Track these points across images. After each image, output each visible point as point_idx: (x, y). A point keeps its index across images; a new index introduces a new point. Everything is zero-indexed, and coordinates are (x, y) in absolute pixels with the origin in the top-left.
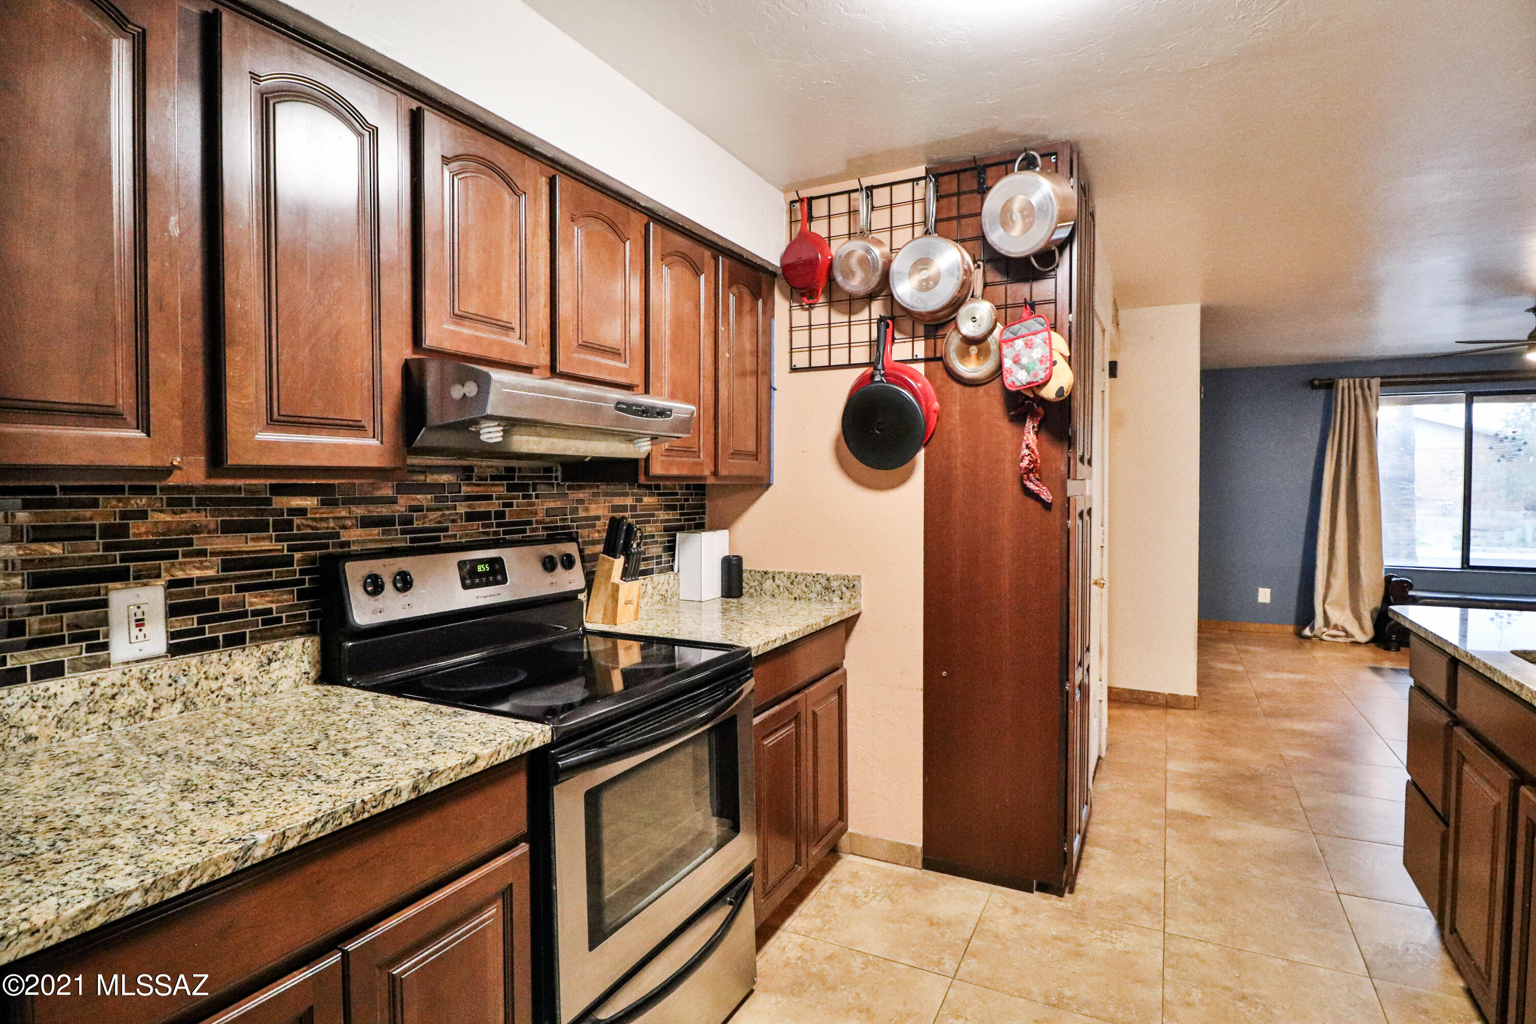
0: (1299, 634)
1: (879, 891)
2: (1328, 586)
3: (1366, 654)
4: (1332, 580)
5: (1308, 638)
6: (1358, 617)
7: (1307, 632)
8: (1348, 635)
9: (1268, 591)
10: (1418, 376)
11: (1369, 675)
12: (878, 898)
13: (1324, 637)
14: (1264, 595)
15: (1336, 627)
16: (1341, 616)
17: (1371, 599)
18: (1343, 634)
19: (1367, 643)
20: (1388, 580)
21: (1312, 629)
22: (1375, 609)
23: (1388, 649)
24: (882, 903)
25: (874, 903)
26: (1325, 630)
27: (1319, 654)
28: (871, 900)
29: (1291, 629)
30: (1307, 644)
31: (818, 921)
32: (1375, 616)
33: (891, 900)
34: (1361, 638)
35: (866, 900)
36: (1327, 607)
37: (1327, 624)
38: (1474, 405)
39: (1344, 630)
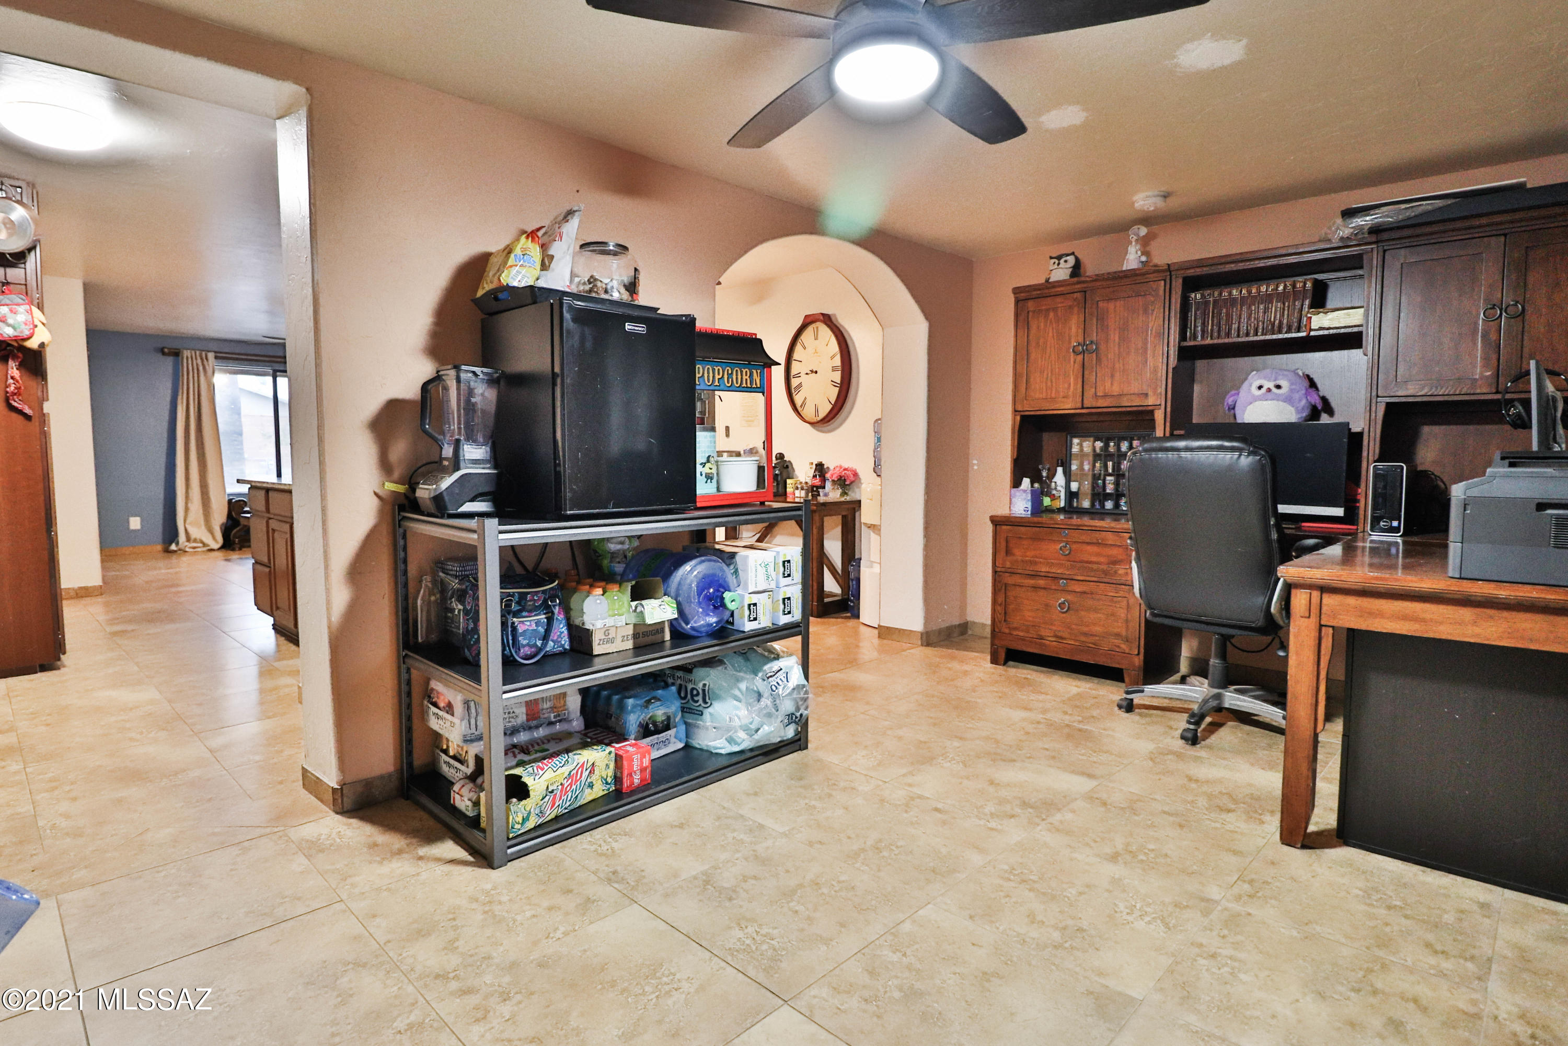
0: (167, 551)
2: (187, 509)
3: (219, 554)
4: (189, 505)
5: (175, 552)
6: (210, 531)
7: (173, 547)
8: (204, 545)
9: (138, 519)
10: (239, 354)
11: (224, 563)
13: (187, 549)
14: (135, 523)
15: (195, 541)
16: (199, 532)
17: (219, 516)
18: (200, 545)
19: (219, 549)
20: (230, 501)
21: (177, 544)
22: (223, 524)
23: (233, 550)
26: (187, 544)
27: (185, 559)
29: (159, 547)
30: (174, 556)
32: (223, 528)
34: (216, 546)
36: (187, 526)
37: (188, 539)
38: (278, 379)
39: (202, 542)
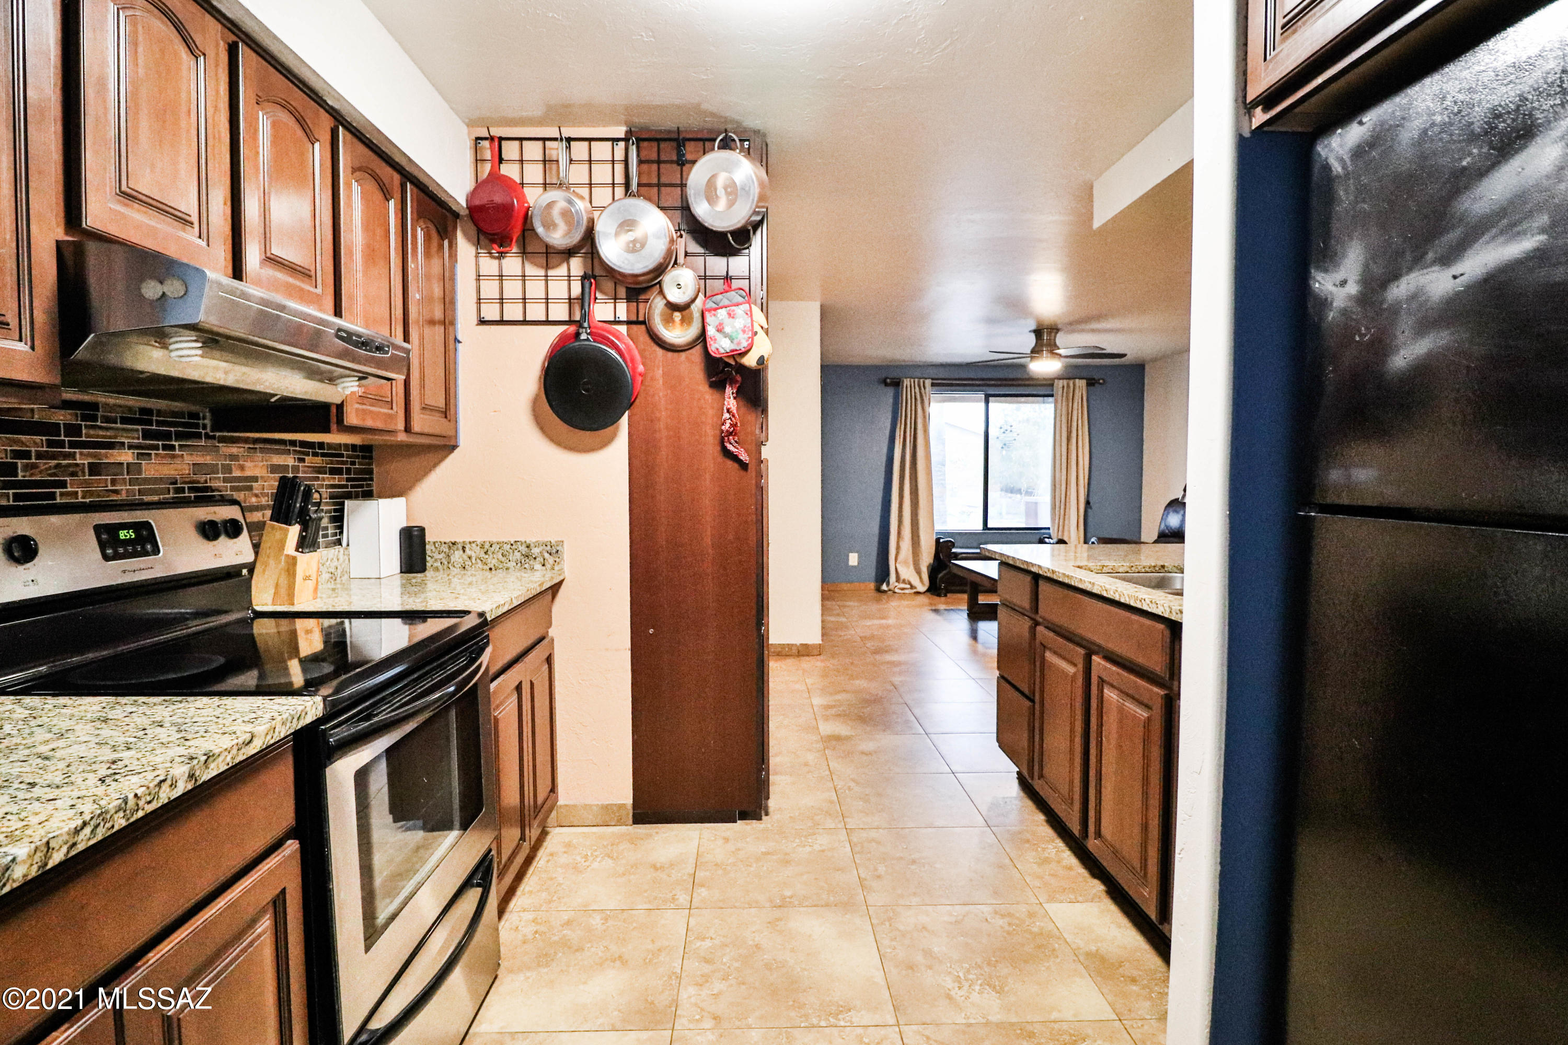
0: (878, 590)
1: (596, 853)
2: (898, 548)
3: (926, 600)
4: (901, 544)
5: (885, 592)
6: (919, 572)
7: (884, 587)
8: (912, 587)
9: (856, 555)
10: (956, 379)
11: (932, 616)
12: (598, 859)
13: (897, 590)
14: (853, 559)
15: (904, 582)
16: (907, 573)
17: (927, 557)
18: (908, 586)
19: (926, 592)
20: (938, 540)
21: (888, 584)
22: (930, 565)
23: (939, 595)
24: (604, 863)
25: (595, 865)
26: (897, 584)
27: (894, 603)
28: (592, 863)
29: (872, 585)
30: (885, 596)
31: (544, 895)
32: (930, 570)
33: (612, 858)
34: (922, 588)
35: (587, 864)
36: (898, 565)
37: (898, 579)
38: (990, 404)
39: (910, 583)
